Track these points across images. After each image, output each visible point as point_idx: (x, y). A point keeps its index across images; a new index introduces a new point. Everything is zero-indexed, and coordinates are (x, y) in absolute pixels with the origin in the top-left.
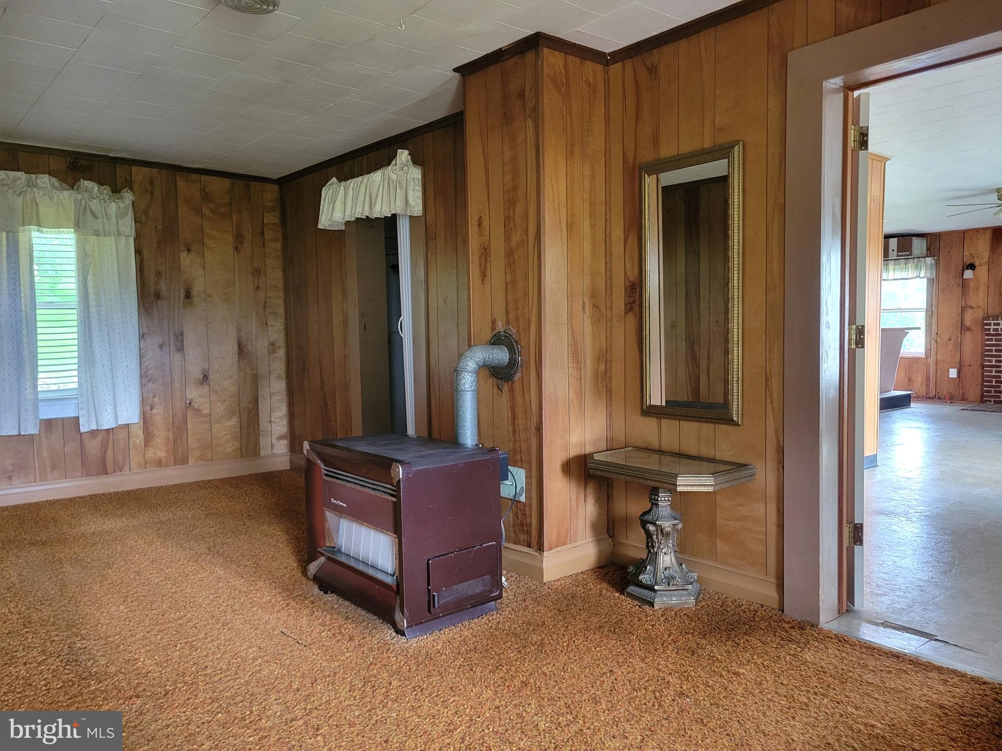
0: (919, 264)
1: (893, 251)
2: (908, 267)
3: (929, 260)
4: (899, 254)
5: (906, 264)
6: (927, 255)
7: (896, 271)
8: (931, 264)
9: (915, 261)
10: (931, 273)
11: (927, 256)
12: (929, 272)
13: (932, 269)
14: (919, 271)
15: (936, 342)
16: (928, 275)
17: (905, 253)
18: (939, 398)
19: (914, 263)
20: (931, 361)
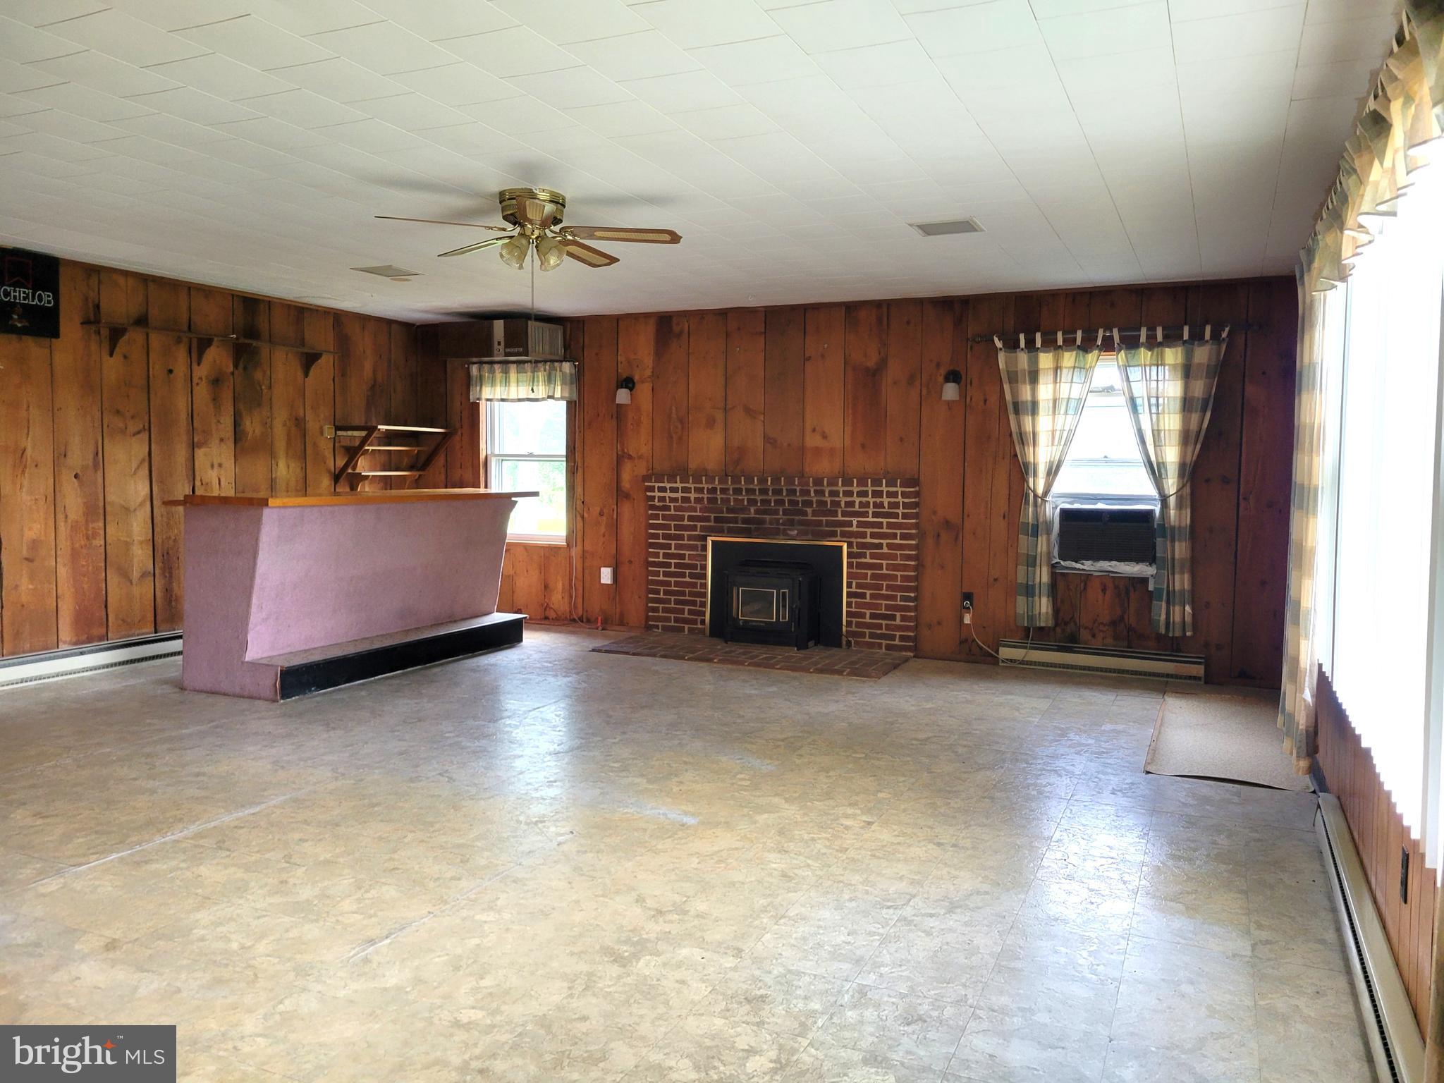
0: (553, 372)
1: (499, 343)
2: (538, 377)
3: (567, 367)
4: (508, 350)
5: (533, 372)
6: (565, 357)
7: (520, 384)
8: (571, 375)
9: (547, 367)
10: (571, 393)
11: (565, 360)
12: (567, 388)
13: (571, 383)
14: (552, 386)
15: (583, 517)
16: (567, 395)
17: (516, 350)
18: (588, 621)
19: (545, 370)
20: (575, 552)
